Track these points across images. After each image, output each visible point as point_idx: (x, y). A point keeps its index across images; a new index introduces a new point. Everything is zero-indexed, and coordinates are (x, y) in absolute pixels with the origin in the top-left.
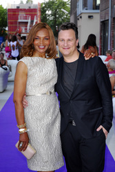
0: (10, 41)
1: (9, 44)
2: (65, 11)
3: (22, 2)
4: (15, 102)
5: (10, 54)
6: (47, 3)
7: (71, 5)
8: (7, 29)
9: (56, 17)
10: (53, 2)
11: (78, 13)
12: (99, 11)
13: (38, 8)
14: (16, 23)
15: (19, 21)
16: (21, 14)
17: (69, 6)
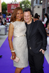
0: (8, 16)
1: (8, 17)
2: (29, 5)
3: (13, 1)
4: (9, 40)
5: (8, 21)
6: (22, 2)
7: (31, 3)
8: (7, 11)
9: (25, 7)
10: (24, 2)
11: (34, 5)
12: (42, 5)
13: (19, 3)
14: (10, 9)
15: (12, 8)
16: (13, 6)
17: (30, 3)
